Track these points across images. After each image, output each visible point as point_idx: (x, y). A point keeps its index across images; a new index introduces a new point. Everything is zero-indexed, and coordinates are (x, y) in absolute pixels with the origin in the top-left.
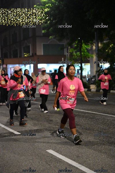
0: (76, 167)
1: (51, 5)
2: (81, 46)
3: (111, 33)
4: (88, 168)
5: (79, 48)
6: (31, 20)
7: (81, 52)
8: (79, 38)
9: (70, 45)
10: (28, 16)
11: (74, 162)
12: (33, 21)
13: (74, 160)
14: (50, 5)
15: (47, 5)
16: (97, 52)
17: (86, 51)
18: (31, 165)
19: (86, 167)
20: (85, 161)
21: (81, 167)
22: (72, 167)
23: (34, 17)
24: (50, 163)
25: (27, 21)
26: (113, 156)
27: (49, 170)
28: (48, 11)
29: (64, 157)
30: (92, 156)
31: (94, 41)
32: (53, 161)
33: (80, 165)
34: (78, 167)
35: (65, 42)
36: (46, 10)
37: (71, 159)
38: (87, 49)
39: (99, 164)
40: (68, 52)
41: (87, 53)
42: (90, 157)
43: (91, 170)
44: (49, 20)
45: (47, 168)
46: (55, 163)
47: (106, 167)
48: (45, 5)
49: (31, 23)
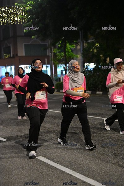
0: (70, 174)
1: (34, 3)
2: (65, 46)
3: (97, 32)
4: (83, 175)
5: (63, 48)
6: (11, 19)
7: (65, 52)
8: (63, 38)
9: (54, 45)
10: (9, 15)
11: (67, 168)
12: (14, 20)
13: (67, 167)
14: (32, 2)
15: (29, 3)
16: (82, 52)
17: (70, 51)
18: (21, 174)
19: (81, 174)
20: (79, 167)
21: (75, 174)
22: (65, 174)
23: (15, 15)
24: (42, 171)
25: (8, 20)
26: (108, 161)
27: (41, 178)
28: (30, 9)
29: (56, 164)
30: (86, 161)
31: (79, 40)
32: (45, 169)
33: (74, 172)
34: (73, 175)
35: (48, 42)
36: (28, 8)
37: (64, 166)
38: (71, 49)
39: (94, 170)
40: (51, 53)
41: (71, 53)
42: (83, 163)
43: (86, 177)
44: (31, 18)
45: (39, 177)
46: (47, 171)
47: (102, 173)
48: (27, 3)
49: (12, 22)
